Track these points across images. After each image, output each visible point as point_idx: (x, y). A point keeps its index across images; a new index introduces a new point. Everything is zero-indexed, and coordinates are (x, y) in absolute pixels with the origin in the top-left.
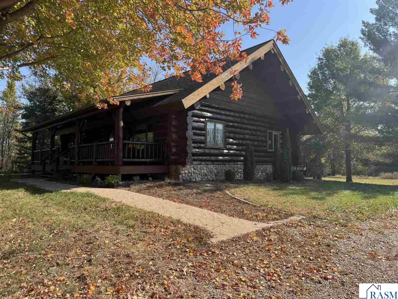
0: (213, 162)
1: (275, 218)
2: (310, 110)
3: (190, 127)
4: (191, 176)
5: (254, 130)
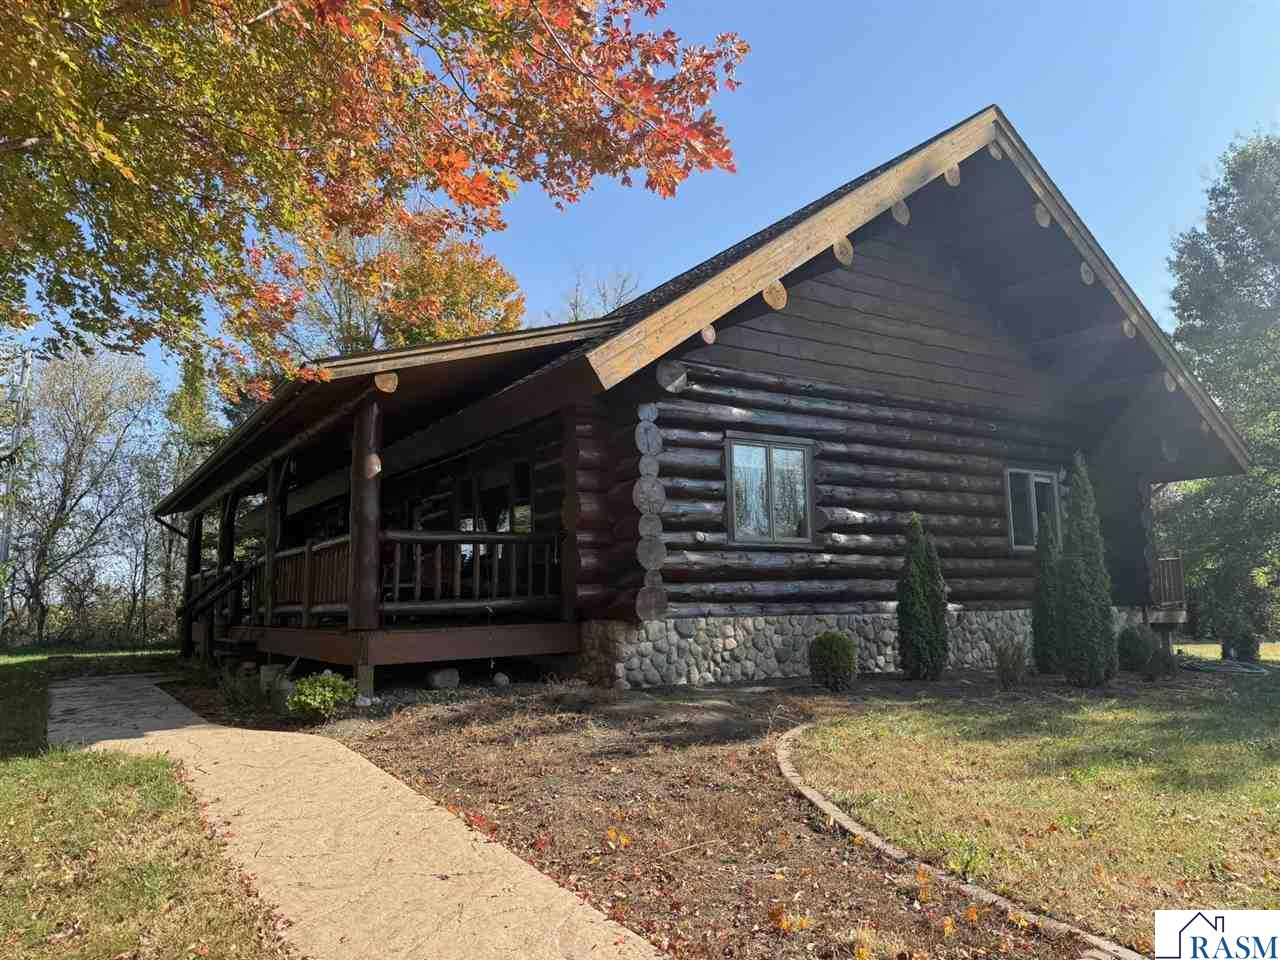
0: (763, 603)
2: (1181, 380)
3: (648, 466)
4: (669, 663)
5: (946, 469)
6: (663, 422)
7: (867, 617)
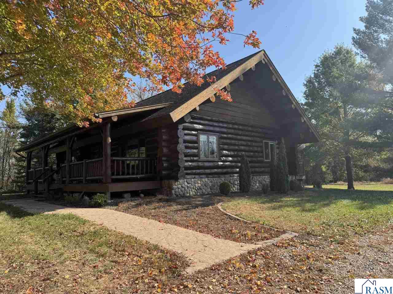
0: (207, 175)
1: (265, 237)
2: (305, 119)
3: (181, 140)
4: (185, 190)
5: (249, 141)
6: (184, 129)
7: (231, 178)
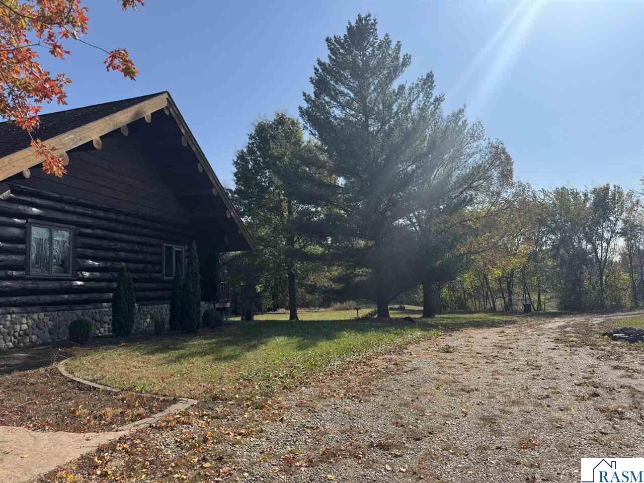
0: (44, 306)
2: (232, 213)
5: (138, 243)
7: (97, 310)
